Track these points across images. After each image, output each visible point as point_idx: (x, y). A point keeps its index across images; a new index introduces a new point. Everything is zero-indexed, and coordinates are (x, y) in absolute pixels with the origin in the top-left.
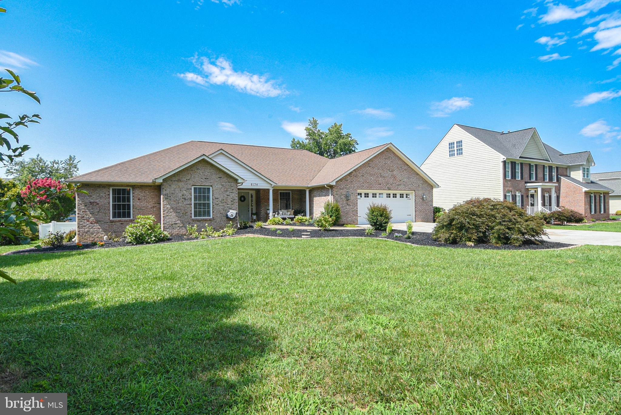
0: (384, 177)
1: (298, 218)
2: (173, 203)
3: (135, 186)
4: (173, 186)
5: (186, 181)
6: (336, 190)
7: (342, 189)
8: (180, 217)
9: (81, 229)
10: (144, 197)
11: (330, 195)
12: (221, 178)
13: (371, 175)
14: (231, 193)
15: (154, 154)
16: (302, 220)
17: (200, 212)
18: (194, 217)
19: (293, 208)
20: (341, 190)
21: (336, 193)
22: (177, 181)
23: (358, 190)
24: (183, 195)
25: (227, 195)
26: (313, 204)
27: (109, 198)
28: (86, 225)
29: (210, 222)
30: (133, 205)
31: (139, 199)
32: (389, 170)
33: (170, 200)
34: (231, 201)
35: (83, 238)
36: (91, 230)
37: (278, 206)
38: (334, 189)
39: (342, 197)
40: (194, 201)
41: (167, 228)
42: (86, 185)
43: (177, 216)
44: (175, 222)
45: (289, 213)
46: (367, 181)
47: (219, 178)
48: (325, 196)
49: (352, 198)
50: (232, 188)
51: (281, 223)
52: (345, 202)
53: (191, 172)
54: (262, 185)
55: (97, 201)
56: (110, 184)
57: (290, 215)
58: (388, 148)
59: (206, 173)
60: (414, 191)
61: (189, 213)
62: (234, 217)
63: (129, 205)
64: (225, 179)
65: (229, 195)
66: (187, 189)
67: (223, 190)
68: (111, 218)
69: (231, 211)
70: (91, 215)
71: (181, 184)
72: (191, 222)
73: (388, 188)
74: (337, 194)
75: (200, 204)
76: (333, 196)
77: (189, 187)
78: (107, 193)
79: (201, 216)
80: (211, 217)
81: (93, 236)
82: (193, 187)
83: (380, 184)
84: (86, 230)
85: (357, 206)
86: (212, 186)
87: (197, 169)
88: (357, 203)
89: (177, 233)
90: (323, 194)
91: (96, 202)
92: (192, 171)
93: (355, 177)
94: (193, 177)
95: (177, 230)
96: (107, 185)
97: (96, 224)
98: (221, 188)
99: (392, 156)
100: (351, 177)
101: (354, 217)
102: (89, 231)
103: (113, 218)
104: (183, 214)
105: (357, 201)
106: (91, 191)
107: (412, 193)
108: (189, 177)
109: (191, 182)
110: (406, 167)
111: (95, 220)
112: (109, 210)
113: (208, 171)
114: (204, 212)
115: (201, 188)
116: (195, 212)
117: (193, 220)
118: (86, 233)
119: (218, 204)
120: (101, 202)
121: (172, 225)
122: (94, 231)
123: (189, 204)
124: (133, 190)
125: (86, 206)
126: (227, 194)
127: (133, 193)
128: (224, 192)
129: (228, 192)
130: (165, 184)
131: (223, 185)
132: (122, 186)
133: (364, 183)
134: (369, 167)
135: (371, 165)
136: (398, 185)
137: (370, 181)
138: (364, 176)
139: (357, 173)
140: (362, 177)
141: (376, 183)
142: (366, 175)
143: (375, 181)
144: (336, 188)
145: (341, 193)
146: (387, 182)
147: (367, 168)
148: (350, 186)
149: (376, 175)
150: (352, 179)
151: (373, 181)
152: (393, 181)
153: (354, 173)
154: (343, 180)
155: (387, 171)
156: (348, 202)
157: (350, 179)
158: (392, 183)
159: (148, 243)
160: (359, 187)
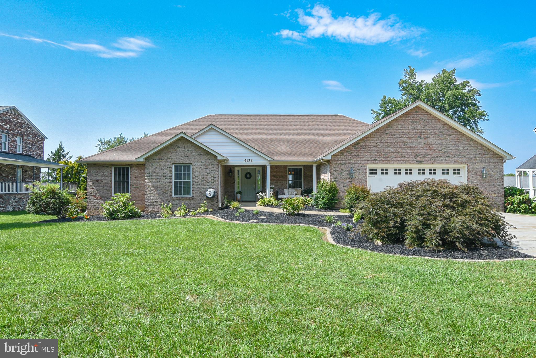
0: (411, 147)
2: (154, 181)
3: (132, 164)
4: (155, 165)
5: (167, 160)
6: (335, 166)
7: (343, 164)
8: (161, 195)
9: (90, 204)
10: (140, 175)
11: (328, 172)
12: (201, 155)
13: (389, 145)
14: (212, 170)
17: (180, 190)
18: (175, 195)
19: (306, 186)
20: (342, 166)
21: (334, 169)
22: (158, 160)
23: (370, 165)
24: (164, 174)
25: (207, 173)
27: (111, 176)
28: (93, 200)
29: (189, 201)
30: (131, 183)
31: (135, 177)
32: (419, 137)
33: (152, 178)
34: (212, 179)
35: (91, 212)
36: (97, 205)
37: (286, 184)
38: (330, 165)
39: (344, 174)
40: (175, 179)
41: (149, 206)
42: (93, 165)
43: (158, 194)
44: (156, 200)
46: (383, 153)
47: (199, 155)
49: (358, 175)
50: (212, 165)
51: (270, 204)
52: (347, 181)
53: (171, 150)
54: (257, 161)
55: (102, 179)
56: (111, 163)
58: (417, 107)
59: (186, 151)
60: (467, 165)
61: (169, 192)
62: (212, 196)
63: (128, 183)
64: (205, 156)
65: (209, 173)
66: (168, 167)
67: (203, 168)
68: (113, 195)
69: (210, 190)
70: (97, 192)
71: (162, 163)
72: (171, 200)
74: (336, 171)
75: (181, 183)
76: (331, 172)
77: (170, 165)
78: (110, 172)
79: (182, 195)
80: (191, 196)
81: (98, 210)
82: (173, 165)
84: (93, 205)
86: (191, 164)
87: (177, 147)
88: (366, 182)
89: (157, 211)
91: (101, 180)
92: (172, 149)
93: (364, 148)
94: (173, 155)
95: (157, 208)
96: (109, 164)
97: (100, 200)
98: (201, 166)
99: (425, 117)
100: (357, 148)
102: (95, 206)
104: (163, 192)
105: (366, 179)
106: (97, 170)
107: (464, 167)
108: (170, 155)
109: (172, 161)
110: (451, 131)
111: (100, 196)
112: (111, 187)
113: (187, 149)
114: (185, 190)
115: (186, 166)
116: (176, 190)
117: (173, 199)
118: (93, 207)
119: (198, 183)
120: (105, 180)
121: (153, 203)
122: (99, 206)
123: (169, 183)
124: (131, 169)
125: (93, 183)
126: (207, 172)
127: (131, 172)
128: (204, 170)
129: (208, 170)
130: (147, 163)
131: (203, 163)
132: (121, 165)
133: (377, 156)
134: (386, 135)
135: (388, 132)
136: (437, 157)
137: (387, 153)
138: (378, 147)
139: (367, 143)
140: (374, 148)
141: (397, 155)
142: (381, 145)
143: (395, 153)
144: (335, 163)
145: (342, 169)
146: (417, 154)
147: (383, 137)
148: (356, 160)
149: (398, 144)
150: (360, 151)
151: (392, 153)
152: (427, 152)
153: (362, 143)
154: (345, 153)
155: (416, 138)
156: (352, 180)
157: (356, 151)
158: (425, 155)
159: (119, 219)
160: (369, 161)
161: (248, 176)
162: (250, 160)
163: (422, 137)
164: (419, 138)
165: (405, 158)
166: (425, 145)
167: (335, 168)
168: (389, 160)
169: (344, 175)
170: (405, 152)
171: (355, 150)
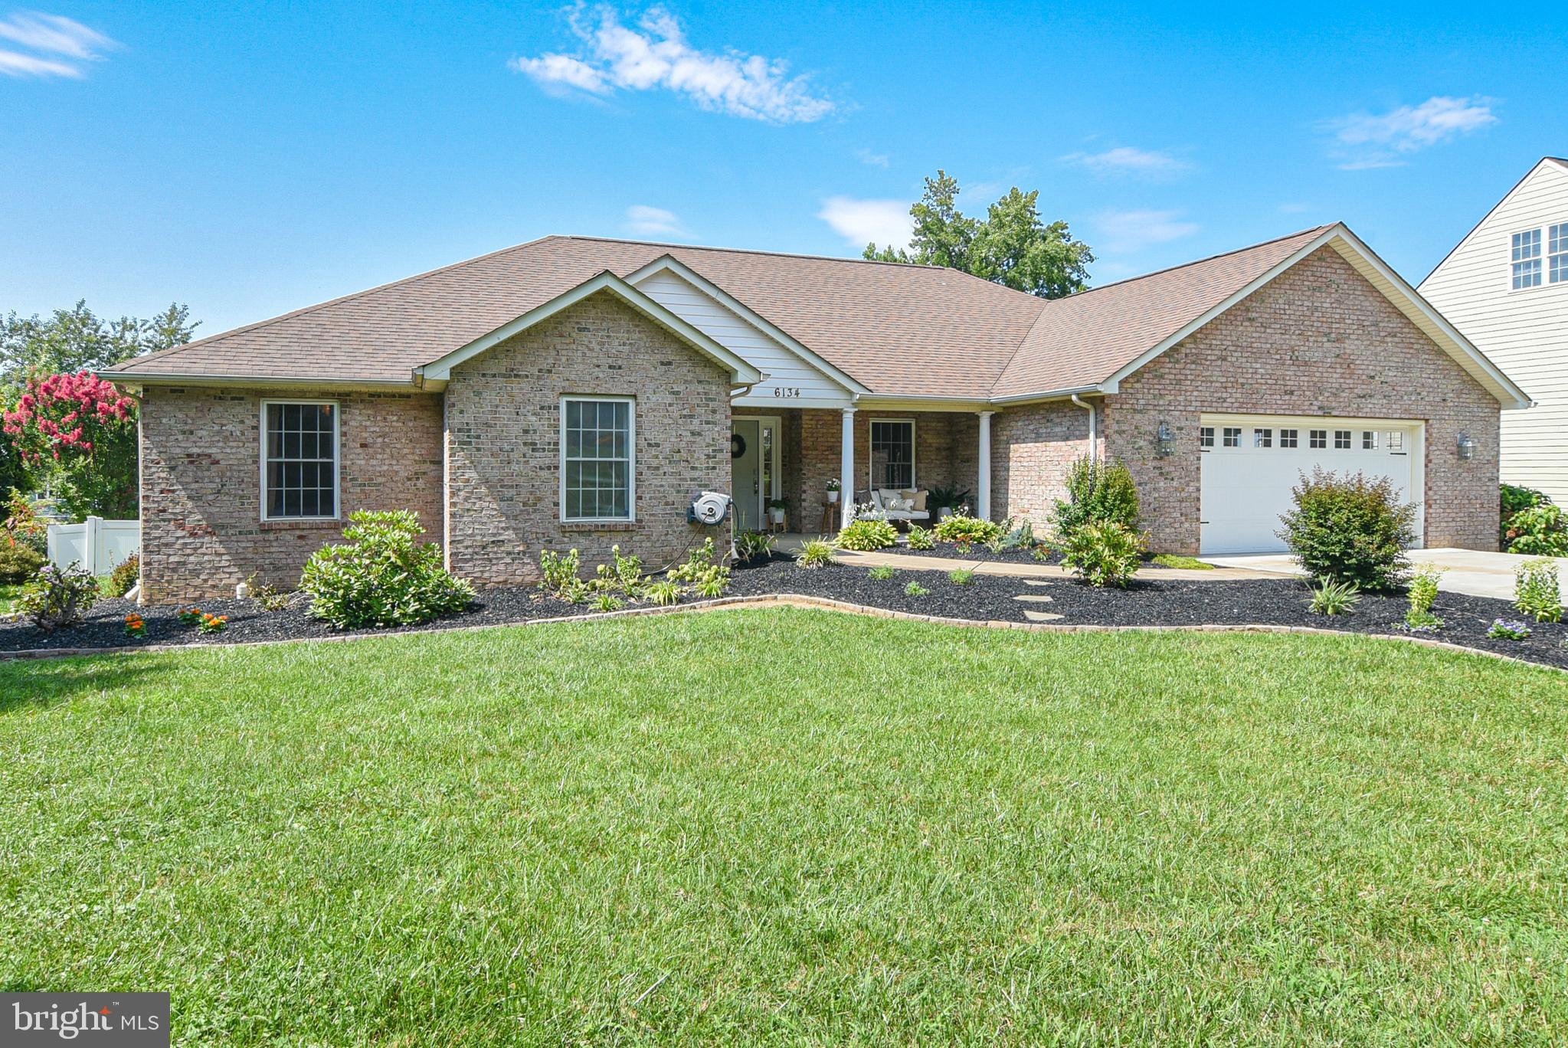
0: (1306, 364)
1: (952, 525)
2: (489, 463)
3: (348, 394)
4: (490, 397)
5: (539, 378)
6: (1117, 416)
7: (1140, 412)
8: (515, 518)
9: (156, 557)
10: (384, 436)
11: (1092, 435)
12: (670, 363)
13: (1257, 355)
14: (708, 423)
15: (419, 279)
16: (970, 531)
17: (589, 497)
18: (568, 516)
19: (923, 483)
20: (1138, 416)
21: (1115, 427)
22: (504, 376)
23: (1203, 416)
24: (526, 432)
25: (693, 434)
26: (1007, 470)
27: (257, 440)
28: (172, 540)
29: (626, 536)
30: (343, 467)
31: (363, 446)
32: (1325, 335)
33: (479, 450)
34: (708, 456)
35: (161, 590)
36: (192, 559)
37: (868, 474)
38: (1108, 411)
39: (1142, 443)
40: (568, 456)
41: (467, 561)
42: (173, 391)
43: (502, 514)
44: (494, 535)
45: (910, 503)
46: (1241, 380)
47: (662, 364)
48: (1067, 439)
49: (1178, 447)
50: (711, 404)
51: (890, 543)
52: (1150, 464)
53: (557, 340)
54: (814, 395)
55: (213, 450)
56: (258, 386)
57: (913, 508)
58: (1326, 247)
59: (615, 347)
60: (1423, 423)
61: (548, 502)
62: (718, 517)
63: (328, 469)
64: (685, 370)
65: (699, 434)
66: (542, 408)
67: (676, 415)
68: (264, 517)
69: (707, 495)
70: (190, 504)
71: (520, 389)
72: (557, 536)
73: (1319, 408)
74: (1121, 433)
75: (589, 467)
76: (1107, 437)
77: (550, 400)
78: (250, 422)
79: (594, 515)
80: (632, 518)
81: (198, 582)
82: (564, 400)
83: (1292, 393)
84: (172, 559)
85: (1198, 480)
86: (635, 397)
87: (580, 330)
88: (1198, 469)
89: (501, 579)
90: (1057, 429)
91: (209, 456)
92: (561, 336)
93: (1193, 363)
94: (564, 359)
95: (502, 567)
96: (248, 391)
97: (207, 539)
98: (670, 405)
99: (1339, 276)
100: (1177, 362)
101: (1187, 525)
102: (184, 563)
103: (269, 515)
104: (525, 504)
105: (1199, 459)
106: (192, 414)
107: (1413, 428)
108: (551, 361)
109: (556, 381)
110: (1395, 323)
111: (204, 523)
112: (257, 485)
113: (621, 338)
114: (606, 497)
115: (595, 403)
116: (571, 498)
117: (563, 529)
118: (174, 570)
119: (657, 468)
120: (229, 454)
121: (484, 548)
122: (200, 563)
123: (549, 468)
124: (342, 412)
125: (172, 469)
126: (692, 428)
127: (344, 423)
128: (680, 421)
129: (696, 421)
130: (459, 386)
131: (678, 393)
132: (302, 394)
133: (1226, 388)
134: (1247, 324)
135: (1254, 315)
136: (1364, 397)
137: (1250, 381)
138: (1229, 359)
139: (1202, 346)
140: (1219, 363)
141: (1274, 387)
142: (1236, 354)
143: (1269, 381)
144: (1118, 406)
145: (1136, 428)
146: (1319, 385)
147: (1241, 328)
148: (1172, 398)
149: (1277, 353)
150: (1183, 372)
151: (1263, 381)
152: (1342, 380)
153: (1190, 347)
154: (1146, 376)
155: (1320, 339)
156: (1162, 463)
157: (1174, 371)
158: (1337, 389)
159: (393, 624)
160: (1206, 404)
162: (793, 391)
163: (1333, 335)
164: (1325, 339)
165: (1294, 398)
166: (1339, 360)
167: (1118, 422)
168: (1254, 401)
169: (1141, 448)
170: (1293, 378)
171: (1170, 365)
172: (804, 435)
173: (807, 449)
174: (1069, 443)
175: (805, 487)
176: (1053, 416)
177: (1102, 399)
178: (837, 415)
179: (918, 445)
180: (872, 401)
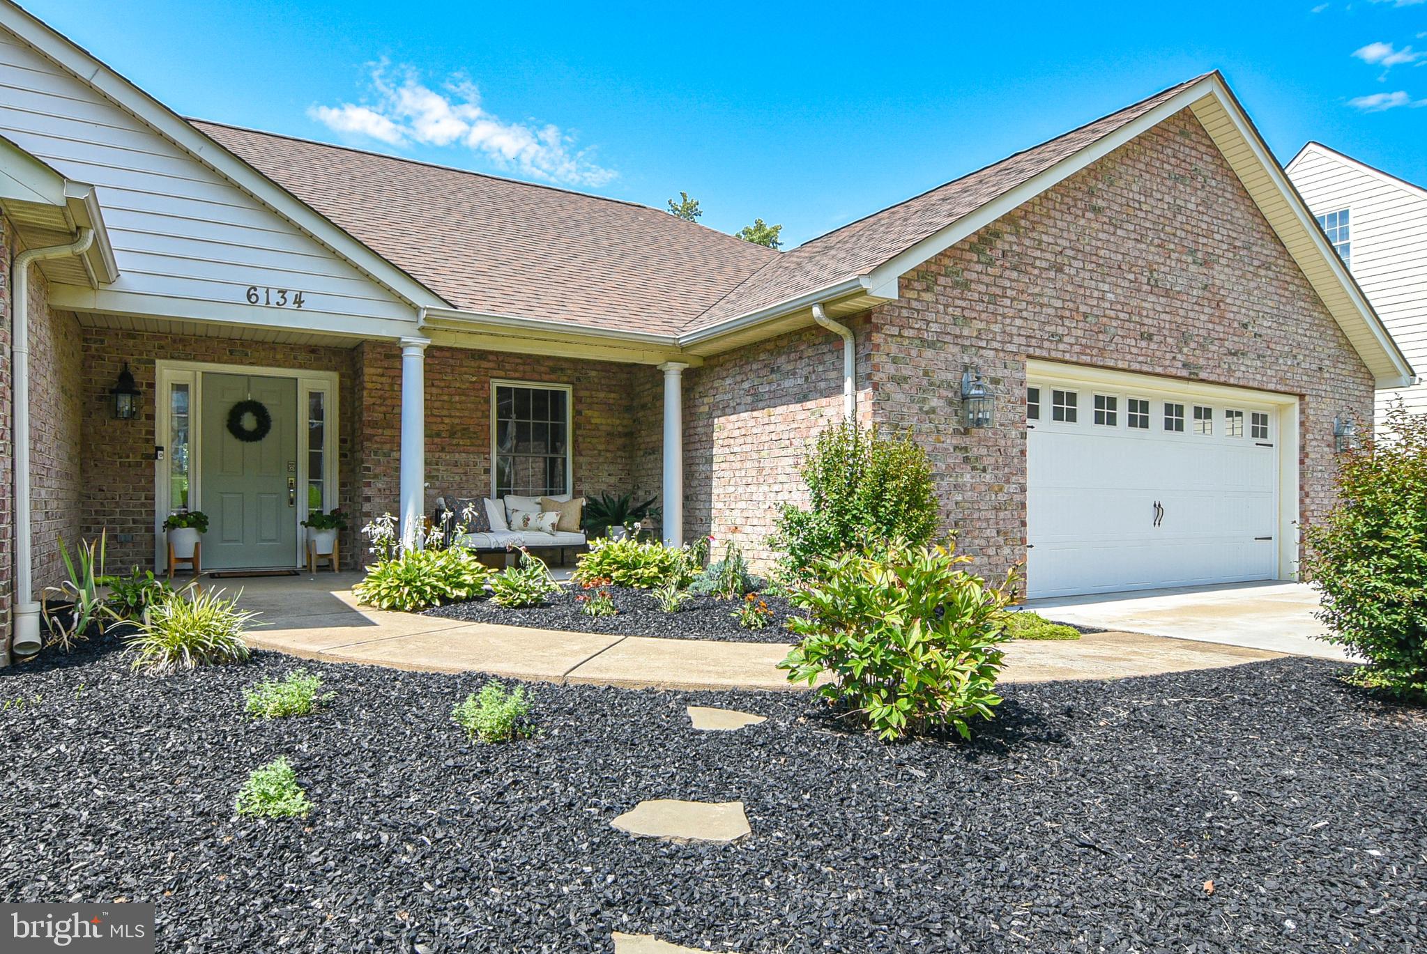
0: (1167, 293)
1: (606, 554)
6: (894, 350)
7: (932, 345)
11: (849, 385)
13: (1105, 269)
16: (635, 566)
19: (585, 487)
20: (929, 353)
21: (891, 369)
23: (1030, 364)
26: (710, 461)
32: (1190, 253)
37: (487, 471)
38: (877, 338)
39: (935, 402)
45: (551, 517)
46: (1083, 308)
48: (804, 398)
49: (1000, 411)
52: (949, 442)
57: (557, 528)
58: (1186, 114)
60: (1296, 400)
73: (1185, 365)
74: (899, 380)
76: (876, 387)
83: (1150, 338)
85: (1023, 472)
88: (1023, 453)
90: (788, 383)
93: (1015, 268)
99: (1206, 166)
100: (990, 263)
101: (1006, 551)
105: (1023, 439)
107: (1281, 409)
110: (1269, 250)
133: (1062, 318)
134: (1089, 215)
135: (1100, 203)
136: (1235, 354)
137: (1095, 311)
138: (1066, 269)
139: (1027, 242)
140: (1052, 274)
141: (1127, 325)
142: (1075, 263)
143: (1122, 315)
144: (895, 331)
145: (926, 373)
146: (1184, 329)
147: (1082, 222)
148: (982, 325)
149: (1130, 271)
150: (999, 281)
151: (1112, 313)
152: (1210, 326)
153: (1008, 241)
154: (942, 280)
155: (1184, 258)
156: (966, 441)
157: (985, 279)
158: (1205, 338)
160: (1034, 342)
161: (249, 422)
162: (290, 297)
163: (1200, 255)
164: (1190, 259)
165: (1153, 346)
166: (1207, 294)
167: (895, 360)
168: (1101, 345)
169: (933, 411)
170: (1151, 313)
171: (979, 268)
172: (367, 401)
173: (374, 424)
174: (809, 405)
175: (368, 492)
176: (782, 360)
177: (867, 315)
178: (391, 352)
179: (577, 426)
180: (459, 325)
